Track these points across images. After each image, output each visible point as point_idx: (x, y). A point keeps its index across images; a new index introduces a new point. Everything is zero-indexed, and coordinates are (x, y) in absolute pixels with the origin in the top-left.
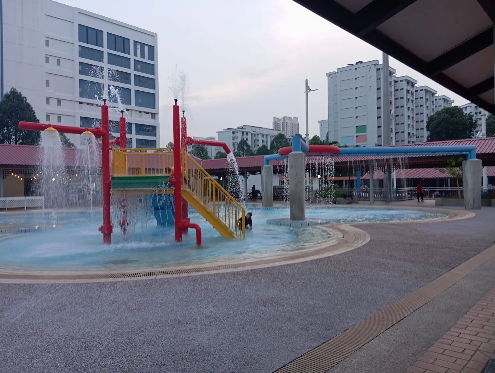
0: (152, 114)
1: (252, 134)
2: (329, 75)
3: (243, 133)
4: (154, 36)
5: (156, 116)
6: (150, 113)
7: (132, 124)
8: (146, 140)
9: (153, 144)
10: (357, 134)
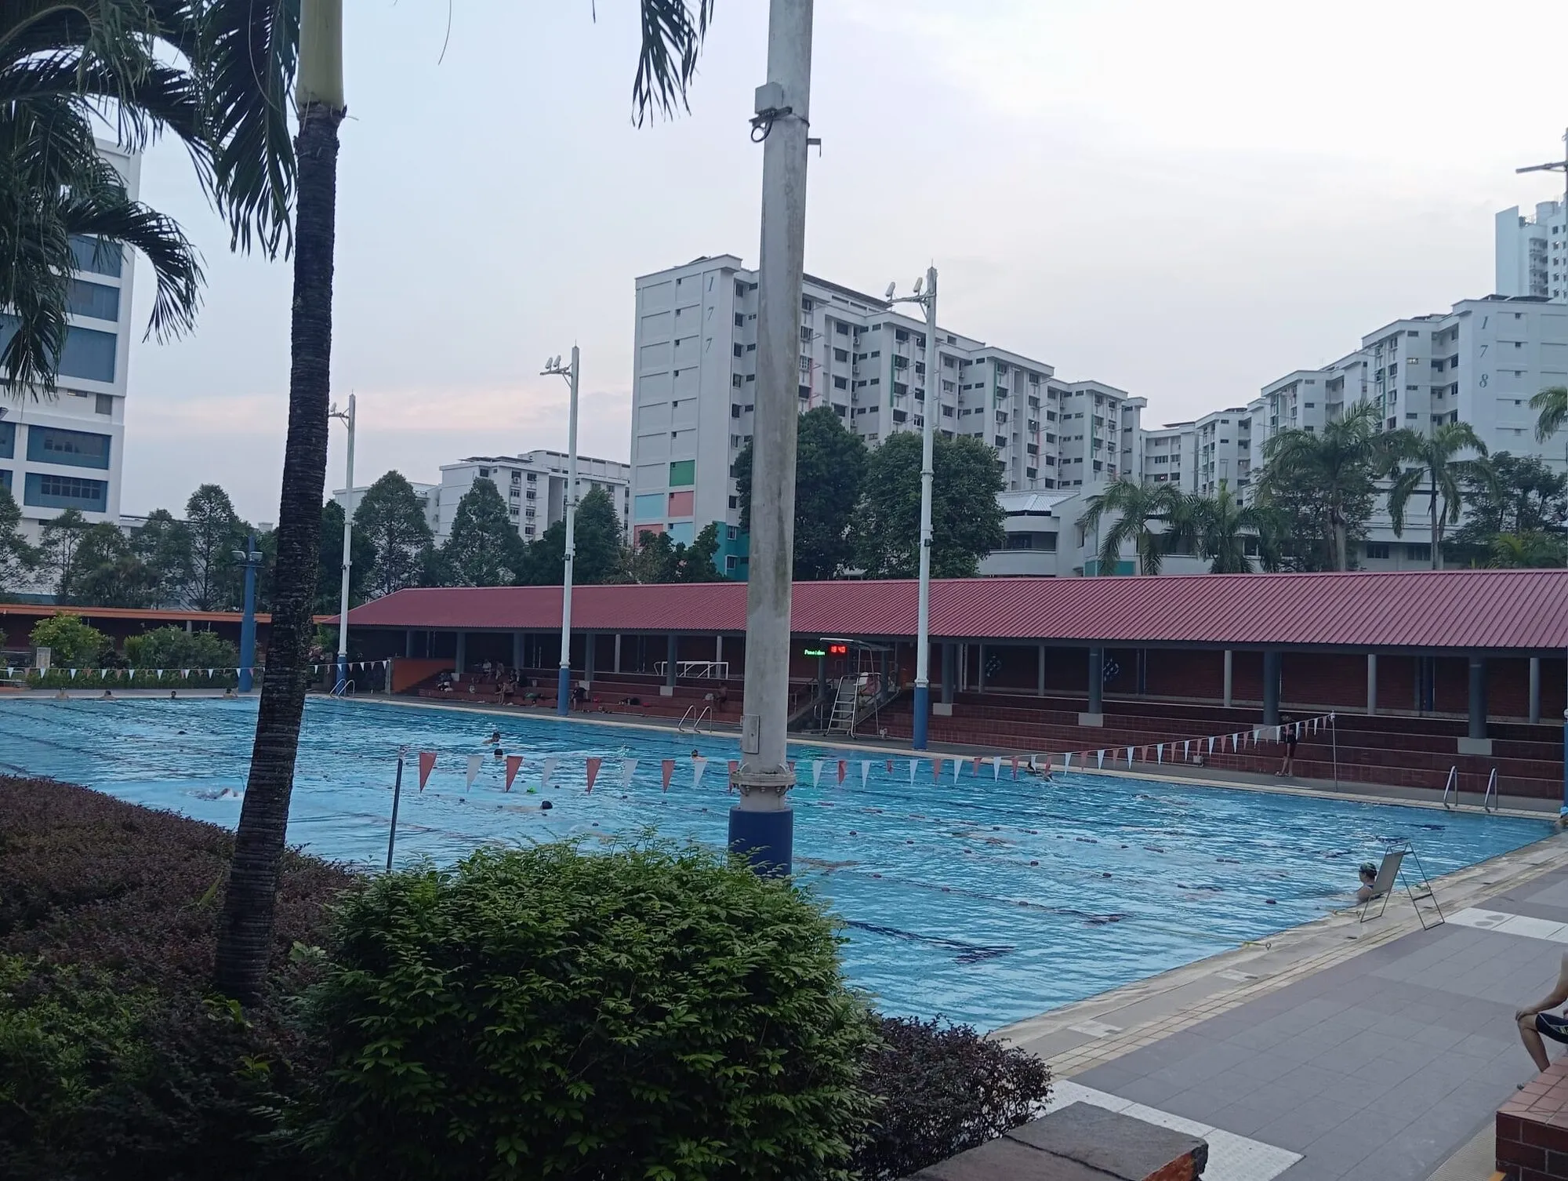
0: (99, 396)
1: (552, 479)
3: (516, 474)
4: (127, 158)
5: (115, 404)
6: (92, 393)
7: (17, 428)
8: (77, 480)
9: (96, 492)
10: (674, 489)
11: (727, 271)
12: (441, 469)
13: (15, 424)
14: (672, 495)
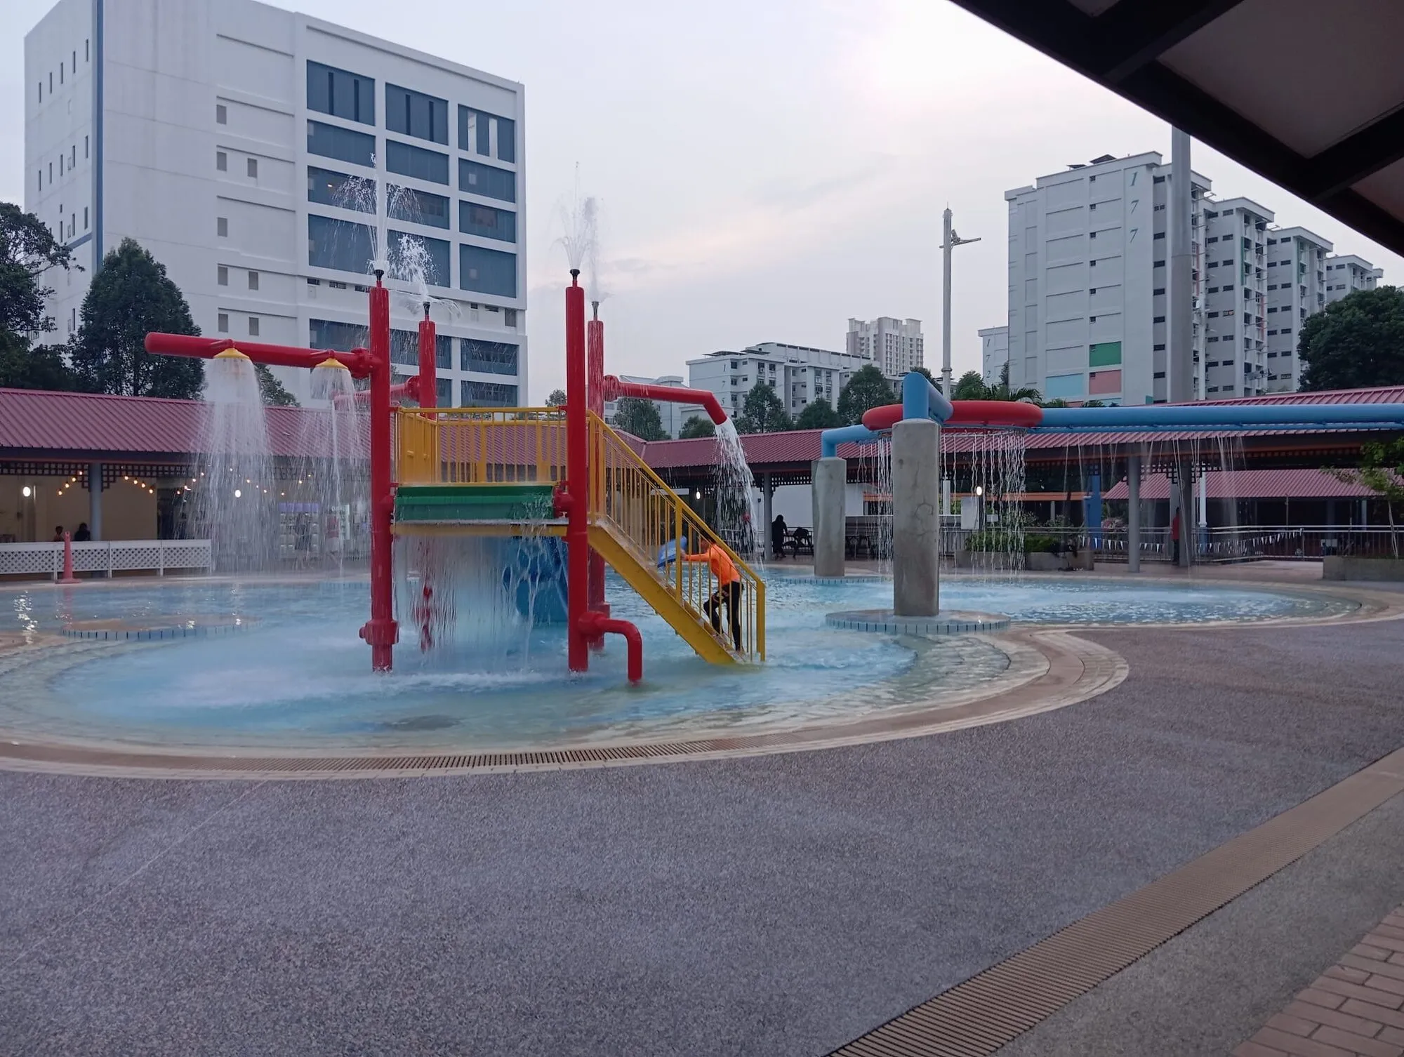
0: (507, 311)
1: (787, 368)
2: (1011, 197)
3: (761, 365)
4: (515, 92)
5: (519, 316)
6: (502, 308)
7: (453, 341)
8: (489, 386)
9: (508, 395)
10: (1094, 369)
11: (1151, 166)
12: (688, 363)
13: (450, 338)
14: (1092, 375)
